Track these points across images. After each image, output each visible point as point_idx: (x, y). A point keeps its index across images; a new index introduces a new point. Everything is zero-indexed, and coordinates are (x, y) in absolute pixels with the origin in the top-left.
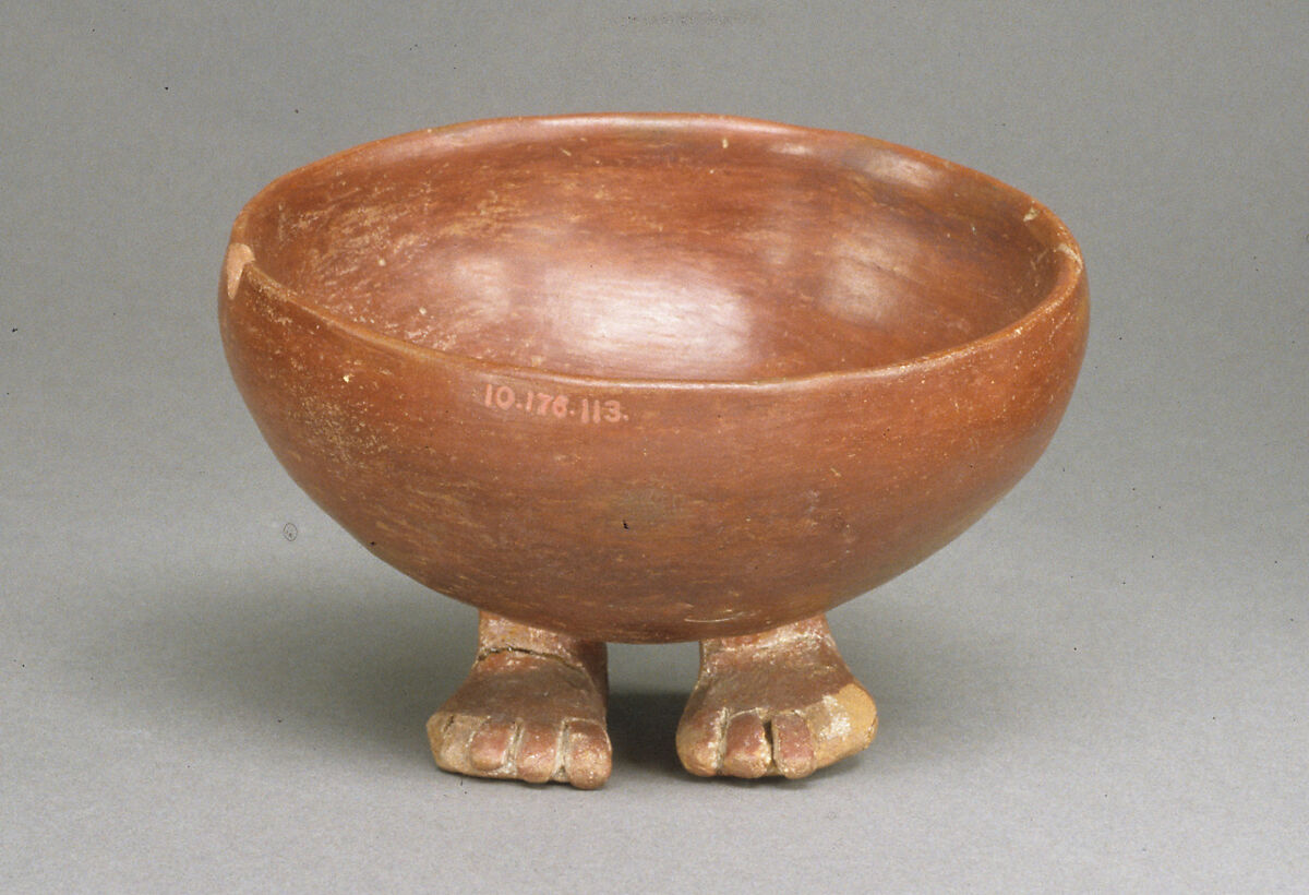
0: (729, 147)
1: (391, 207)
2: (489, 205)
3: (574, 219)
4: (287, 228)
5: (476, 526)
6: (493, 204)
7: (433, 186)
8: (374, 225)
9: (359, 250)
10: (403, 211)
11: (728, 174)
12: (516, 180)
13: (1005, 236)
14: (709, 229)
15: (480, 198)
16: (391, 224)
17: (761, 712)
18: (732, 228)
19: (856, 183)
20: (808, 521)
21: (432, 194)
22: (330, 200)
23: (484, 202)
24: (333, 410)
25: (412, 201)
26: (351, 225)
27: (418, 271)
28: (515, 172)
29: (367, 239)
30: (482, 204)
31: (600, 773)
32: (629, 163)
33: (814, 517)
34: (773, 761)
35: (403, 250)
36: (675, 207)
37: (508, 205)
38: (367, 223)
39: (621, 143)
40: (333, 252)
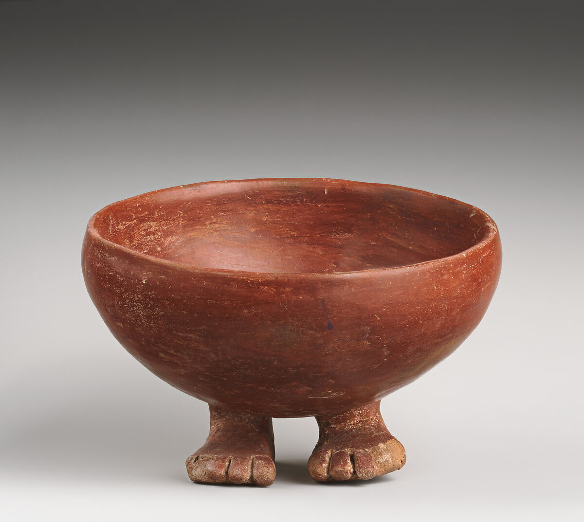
0: (327, 193)
1: (163, 222)
2: (211, 223)
3: (253, 230)
4: (114, 228)
5: (207, 349)
6: (213, 223)
7: (184, 213)
8: (156, 231)
9: (148, 242)
10: (169, 224)
11: (328, 206)
12: (224, 211)
13: (462, 225)
14: (319, 234)
15: (207, 219)
16: (164, 231)
17: (348, 451)
18: (331, 233)
19: (390, 207)
20: (365, 342)
21: (183, 217)
22: (134, 217)
23: (209, 221)
24: (138, 297)
25: (173, 220)
26: (145, 230)
27: (177, 254)
28: (224, 207)
29: (152, 237)
30: (208, 223)
31: (270, 477)
32: (279, 203)
33: (369, 339)
34: (355, 472)
35: (170, 244)
36: (303, 224)
37: (220, 223)
38: (152, 230)
39: (275, 192)
40: (135, 242)
